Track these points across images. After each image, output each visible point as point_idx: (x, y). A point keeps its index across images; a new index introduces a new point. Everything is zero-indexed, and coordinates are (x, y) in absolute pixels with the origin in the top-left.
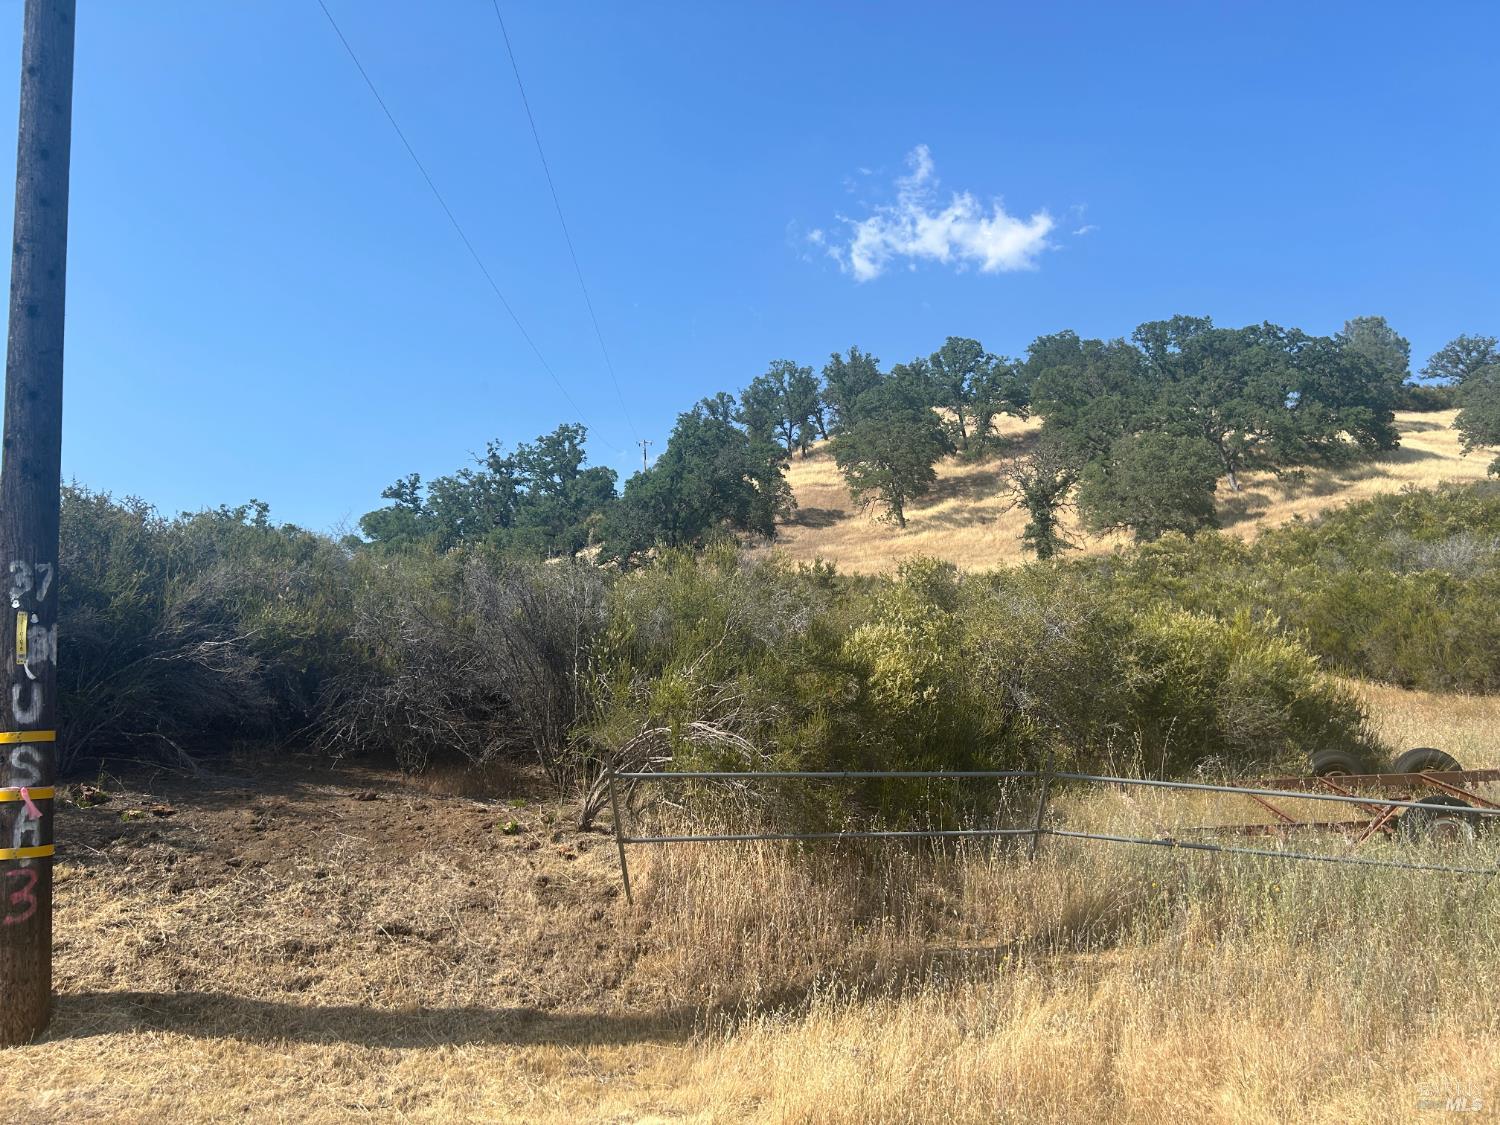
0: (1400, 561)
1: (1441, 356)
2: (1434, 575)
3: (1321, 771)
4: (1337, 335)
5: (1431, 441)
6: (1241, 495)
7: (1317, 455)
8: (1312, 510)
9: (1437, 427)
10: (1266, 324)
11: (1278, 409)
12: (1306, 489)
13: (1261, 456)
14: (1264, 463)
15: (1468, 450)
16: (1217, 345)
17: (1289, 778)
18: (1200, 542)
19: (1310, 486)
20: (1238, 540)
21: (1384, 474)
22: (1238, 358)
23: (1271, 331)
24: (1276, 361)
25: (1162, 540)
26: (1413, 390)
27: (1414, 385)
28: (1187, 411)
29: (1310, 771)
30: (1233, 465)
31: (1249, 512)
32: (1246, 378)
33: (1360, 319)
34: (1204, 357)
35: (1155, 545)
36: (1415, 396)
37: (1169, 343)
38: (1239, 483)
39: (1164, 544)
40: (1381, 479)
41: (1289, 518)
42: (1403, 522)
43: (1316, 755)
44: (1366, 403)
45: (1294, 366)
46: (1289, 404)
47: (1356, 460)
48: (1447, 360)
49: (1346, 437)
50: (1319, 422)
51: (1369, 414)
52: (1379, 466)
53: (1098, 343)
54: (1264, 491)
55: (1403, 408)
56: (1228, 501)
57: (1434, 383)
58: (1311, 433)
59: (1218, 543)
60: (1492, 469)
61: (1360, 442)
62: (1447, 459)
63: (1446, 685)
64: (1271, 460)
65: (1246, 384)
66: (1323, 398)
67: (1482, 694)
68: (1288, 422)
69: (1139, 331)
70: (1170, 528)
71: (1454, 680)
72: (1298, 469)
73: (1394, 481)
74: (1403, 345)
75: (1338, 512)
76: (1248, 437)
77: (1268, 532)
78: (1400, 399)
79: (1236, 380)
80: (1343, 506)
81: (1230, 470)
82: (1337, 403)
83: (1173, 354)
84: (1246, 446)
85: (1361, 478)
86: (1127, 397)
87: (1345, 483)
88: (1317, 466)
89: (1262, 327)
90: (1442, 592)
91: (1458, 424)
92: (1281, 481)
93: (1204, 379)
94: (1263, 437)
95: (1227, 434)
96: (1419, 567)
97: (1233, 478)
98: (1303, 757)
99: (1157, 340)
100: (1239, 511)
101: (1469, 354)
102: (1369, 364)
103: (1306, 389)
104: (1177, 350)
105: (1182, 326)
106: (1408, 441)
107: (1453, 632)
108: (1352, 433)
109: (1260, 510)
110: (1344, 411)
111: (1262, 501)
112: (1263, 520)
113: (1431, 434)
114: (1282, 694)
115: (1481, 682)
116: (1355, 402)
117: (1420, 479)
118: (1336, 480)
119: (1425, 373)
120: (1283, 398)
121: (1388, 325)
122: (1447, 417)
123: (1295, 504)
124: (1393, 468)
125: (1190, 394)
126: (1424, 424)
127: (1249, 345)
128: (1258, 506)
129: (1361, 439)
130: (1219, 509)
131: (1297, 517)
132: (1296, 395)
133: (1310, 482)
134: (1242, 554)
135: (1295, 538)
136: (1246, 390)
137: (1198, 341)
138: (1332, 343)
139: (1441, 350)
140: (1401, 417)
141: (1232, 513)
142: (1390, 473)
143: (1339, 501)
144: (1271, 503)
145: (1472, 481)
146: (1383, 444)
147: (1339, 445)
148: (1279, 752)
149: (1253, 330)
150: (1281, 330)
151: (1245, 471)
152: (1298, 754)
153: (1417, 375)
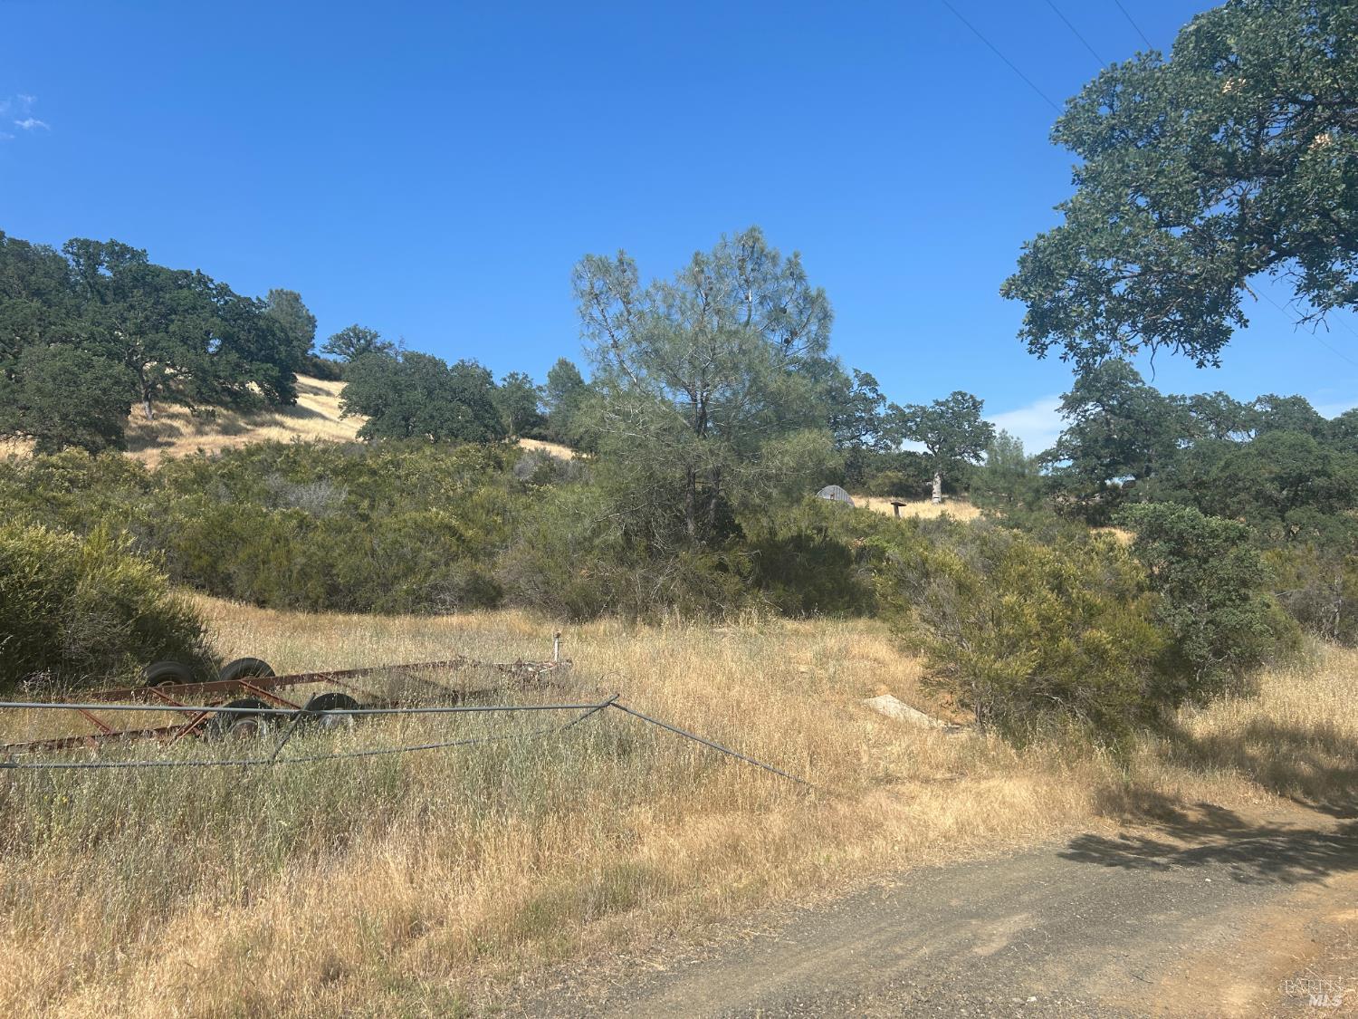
0: (273, 499)
1: (339, 337)
2: (296, 513)
3: (154, 682)
4: (258, 299)
5: (323, 404)
6: (155, 423)
7: (229, 399)
8: (216, 446)
9: (329, 394)
10: (198, 272)
11: (199, 351)
12: (215, 427)
13: (179, 391)
14: (180, 397)
15: (344, 416)
16: (149, 279)
17: (122, 689)
18: (102, 461)
19: (219, 425)
20: (141, 465)
21: (282, 425)
22: (168, 296)
23: (202, 280)
24: (203, 308)
25: (63, 454)
26: (315, 360)
27: (316, 357)
28: (112, 334)
29: (144, 682)
30: (151, 396)
31: (159, 440)
32: (173, 316)
33: (282, 290)
34: (135, 287)
35: (54, 459)
36: (315, 365)
37: (101, 264)
38: (154, 411)
39: (64, 459)
40: (277, 429)
41: (193, 451)
42: (284, 466)
43: (152, 666)
44: (274, 363)
45: (219, 316)
46: (211, 350)
47: (261, 409)
48: (342, 341)
49: (254, 387)
50: (234, 370)
51: (275, 372)
52: (278, 417)
53: (26, 244)
54: (177, 423)
55: (305, 373)
56: (141, 427)
57: (331, 357)
58: (226, 378)
59: (122, 465)
60: (359, 434)
61: (266, 394)
62: (331, 420)
63: (290, 605)
64: (186, 396)
65: (172, 321)
66: (240, 350)
67: (316, 612)
68: (206, 365)
69: (71, 244)
70: (75, 445)
71: (297, 600)
72: (211, 408)
73: (288, 432)
74: (311, 321)
75: (236, 451)
76: (168, 371)
77: (171, 460)
78: (304, 365)
79: (164, 316)
80: (242, 447)
81: (147, 399)
82: (252, 357)
83: (103, 277)
84: (165, 379)
85: (262, 425)
86: (50, 307)
87: (249, 427)
88: (227, 408)
89: (194, 273)
90: (300, 527)
91: (343, 394)
92: (194, 416)
93: (132, 307)
94: (182, 374)
95: (148, 365)
96: (287, 505)
97: (149, 406)
98: (139, 669)
99: (89, 258)
100: (149, 438)
101: (359, 341)
102: (283, 330)
103: (226, 338)
104: (109, 274)
105: (118, 252)
106: (303, 401)
107: (301, 560)
108: (260, 385)
109: (170, 440)
110: (256, 365)
111: (174, 432)
112: (171, 450)
113: (322, 398)
114: (126, 609)
115: (316, 602)
116: (267, 359)
117: (308, 433)
118: (242, 423)
119: (325, 348)
120: (205, 343)
121: (303, 301)
122: (336, 387)
123: (203, 439)
124: (289, 421)
125: (117, 318)
126: (320, 389)
127: (181, 287)
128: (169, 436)
129: (267, 392)
130: (128, 433)
131: (200, 450)
132: (217, 342)
133: (220, 421)
134: (142, 479)
135: (194, 469)
136: (172, 328)
137: (130, 271)
138: (253, 304)
139: (340, 333)
140: (302, 379)
141: (144, 439)
142: (286, 425)
143: (240, 442)
144: (181, 434)
145: (344, 441)
146: (283, 400)
147: (249, 393)
148: (117, 665)
149: (187, 274)
150: (212, 281)
151: (161, 402)
152: (135, 667)
153: (320, 347)
